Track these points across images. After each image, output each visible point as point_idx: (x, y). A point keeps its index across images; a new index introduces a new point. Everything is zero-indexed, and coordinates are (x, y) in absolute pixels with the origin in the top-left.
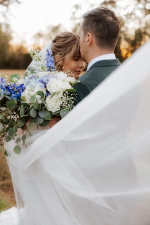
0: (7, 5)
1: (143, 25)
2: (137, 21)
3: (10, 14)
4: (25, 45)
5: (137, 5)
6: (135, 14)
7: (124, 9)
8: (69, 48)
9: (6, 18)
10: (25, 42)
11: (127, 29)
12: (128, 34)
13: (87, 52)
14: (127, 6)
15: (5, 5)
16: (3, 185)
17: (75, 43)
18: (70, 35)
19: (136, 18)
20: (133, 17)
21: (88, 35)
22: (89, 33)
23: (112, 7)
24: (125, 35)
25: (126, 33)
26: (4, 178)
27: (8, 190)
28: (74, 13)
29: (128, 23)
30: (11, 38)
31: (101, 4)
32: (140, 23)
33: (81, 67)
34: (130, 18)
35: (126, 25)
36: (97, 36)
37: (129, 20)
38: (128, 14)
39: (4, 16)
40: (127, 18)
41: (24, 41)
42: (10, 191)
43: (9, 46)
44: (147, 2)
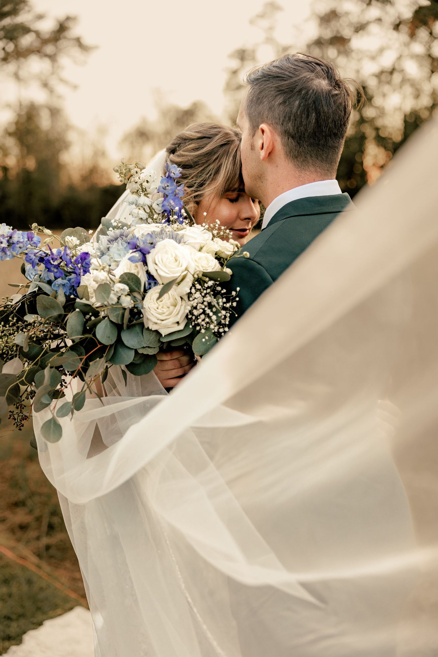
0: (52, 58)
1: (425, 101)
2: (408, 90)
3: (62, 80)
4: (103, 164)
5: (407, 45)
6: (402, 71)
7: (373, 58)
8: (213, 167)
9: (51, 91)
10: (103, 154)
11: (382, 112)
12: (385, 127)
13: (260, 177)
14: (381, 50)
15: (46, 56)
16: (48, 547)
17: (227, 153)
18: (213, 131)
19: (405, 81)
20: (397, 78)
21: (263, 131)
22: (263, 126)
23: (339, 53)
24: (377, 129)
25: (379, 123)
26: (51, 527)
27: (63, 560)
28: (235, 72)
29: (384, 95)
30: (66, 145)
31: (309, 46)
32: (417, 96)
33: (249, 219)
34: (389, 83)
35: (378, 101)
36: (286, 133)
37: (386, 88)
38: (382, 72)
39: (45, 85)
40: (380, 82)
41: (99, 153)
42: (68, 564)
43: (59, 167)
44: (435, 38)
